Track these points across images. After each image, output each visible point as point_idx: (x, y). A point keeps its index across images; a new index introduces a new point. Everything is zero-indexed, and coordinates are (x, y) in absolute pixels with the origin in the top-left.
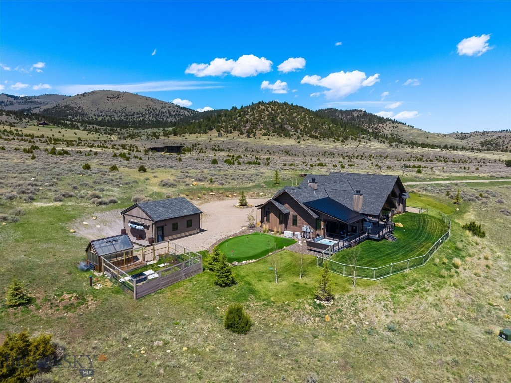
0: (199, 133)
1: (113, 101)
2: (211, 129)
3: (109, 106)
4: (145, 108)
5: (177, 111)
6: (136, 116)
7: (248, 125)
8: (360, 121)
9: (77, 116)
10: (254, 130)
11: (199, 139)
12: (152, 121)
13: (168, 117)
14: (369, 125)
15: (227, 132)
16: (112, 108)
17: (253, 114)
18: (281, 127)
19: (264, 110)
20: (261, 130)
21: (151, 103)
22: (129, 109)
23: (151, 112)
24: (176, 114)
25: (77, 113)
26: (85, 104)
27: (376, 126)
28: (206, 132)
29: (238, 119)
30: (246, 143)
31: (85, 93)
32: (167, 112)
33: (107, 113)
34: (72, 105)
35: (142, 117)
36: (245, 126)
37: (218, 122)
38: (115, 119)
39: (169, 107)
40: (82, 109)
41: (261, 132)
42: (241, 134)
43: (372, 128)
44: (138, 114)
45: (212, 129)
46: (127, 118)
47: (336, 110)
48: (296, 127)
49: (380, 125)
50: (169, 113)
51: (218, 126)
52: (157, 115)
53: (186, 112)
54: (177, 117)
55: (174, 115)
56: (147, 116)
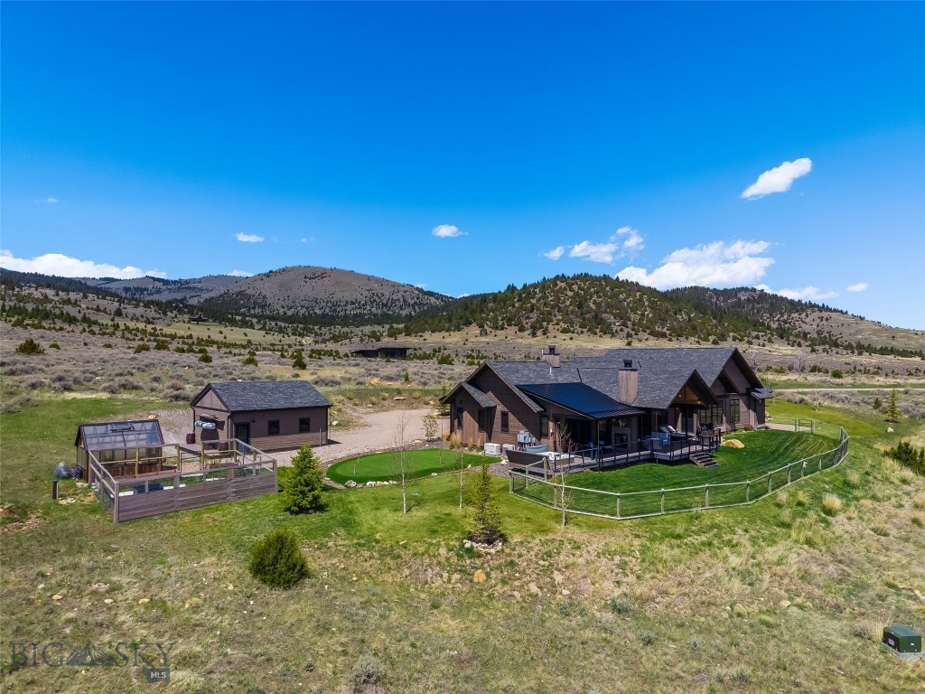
0: (448, 330)
1: (313, 284)
2: (468, 323)
3: (307, 290)
4: (366, 293)
5: (418, 298)
6: (349, 307)
7: (534, 316)
8: (753, 309)
9: (254, 308)
10: (545, 324)
11: (448, 340)
12: (375, 315)
13: (401, 309)
14: (771, 315)
15: (497, 328)
16: (312, 295)
17: (544, 297)
18: (596, 317)
19: (565, 289)
20: (557, 324)
21: (376, 285)
22: (338, 296)
23: (375, 301)
24: (416, 303)
25: (255, 303)
26: (269, 291)
27: (785, 317)
28: (458, 329)
29: (517, 305)
30: (530, 346)
31: (271, 272)
32: (401, 300)
33: (303, 303)
34: (249, 292)
35: (360, 308)
36: (528, 318)
37: (482, 311)
38: (315, 313)
39: (405, 292)
40: (264, 297)
41: (557, 327)
42: (520, 330)
43: (778, 320)
44: (352, 303)
45: (471, 324)
46: (335, 310)
47: (706, 290)
48: (624, 319)
49: (793, 315)
50: (405, 301)
51: (482, 318)
52: (384, 305)
53: (433, 300)
54: (416, 308)
55: (413, 305)
56: (368, 307)
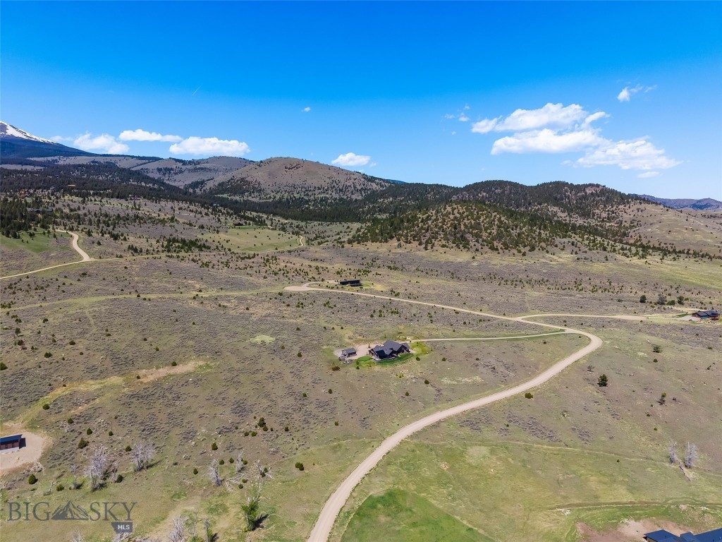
1: (292, 173)
3: (287, 178)
4: (328, 180)
5: (364, 185)
6: (317, 192)
7: (428, 235)
8: (594, 201)
9: (253, 192)
12: (335, 199)
13: (353, 194)
14: (605, 206)
16: (291, 182)
20: (440, 240)
21: (334, 174)
22: (309, 182)
23: (334, 186)
24: (362, 189)
25: (254, 188)
26: (259, 176)
27: (615, 207)
31: (261, 162)
32: (352, 186)
33: (285, 188)
34: (249, 179)
35: (324, 193)
36: (424, 236)
38: (294, 197)
39: (355, 179)
40: (259, 184)
41: (439, 243)
43: (608, 211)
44: (319, 189)
46: (307, 195)
47: (565, 184)
48: (478, 237)
49: (620, 207)
50: (355, 187)
52: (341, 190)
53: (374, 185)
54: (363, 192)
55: (360, 190)
56: (330, 192)
